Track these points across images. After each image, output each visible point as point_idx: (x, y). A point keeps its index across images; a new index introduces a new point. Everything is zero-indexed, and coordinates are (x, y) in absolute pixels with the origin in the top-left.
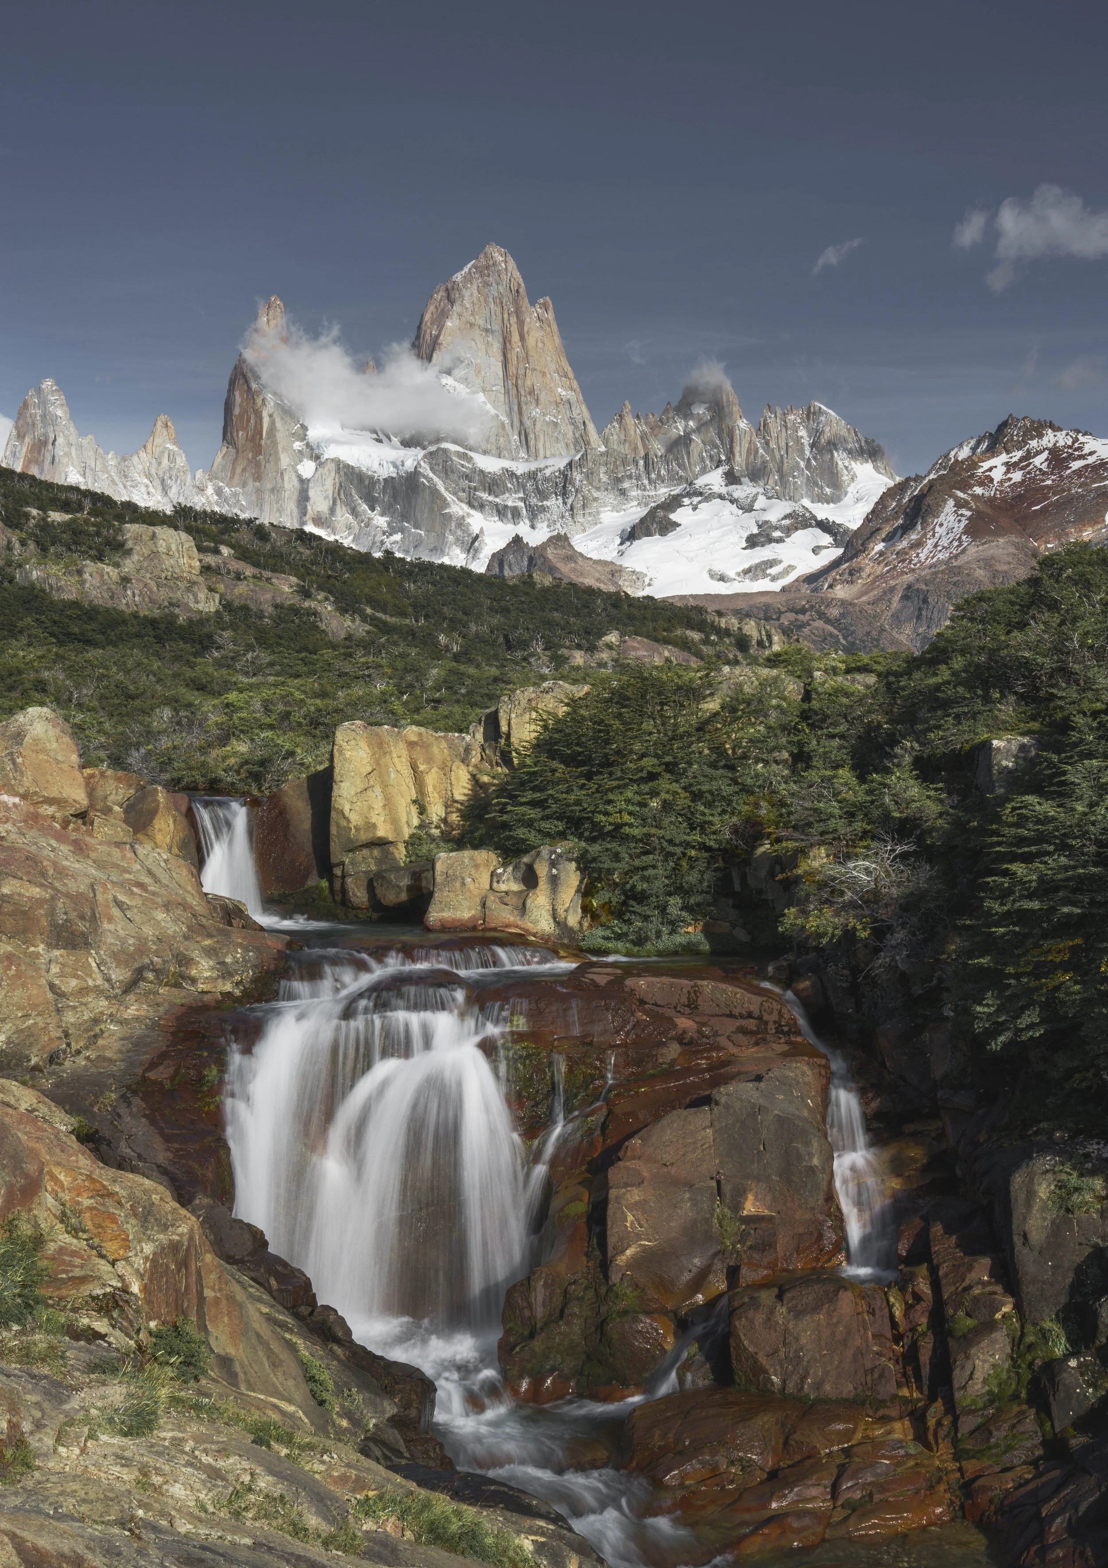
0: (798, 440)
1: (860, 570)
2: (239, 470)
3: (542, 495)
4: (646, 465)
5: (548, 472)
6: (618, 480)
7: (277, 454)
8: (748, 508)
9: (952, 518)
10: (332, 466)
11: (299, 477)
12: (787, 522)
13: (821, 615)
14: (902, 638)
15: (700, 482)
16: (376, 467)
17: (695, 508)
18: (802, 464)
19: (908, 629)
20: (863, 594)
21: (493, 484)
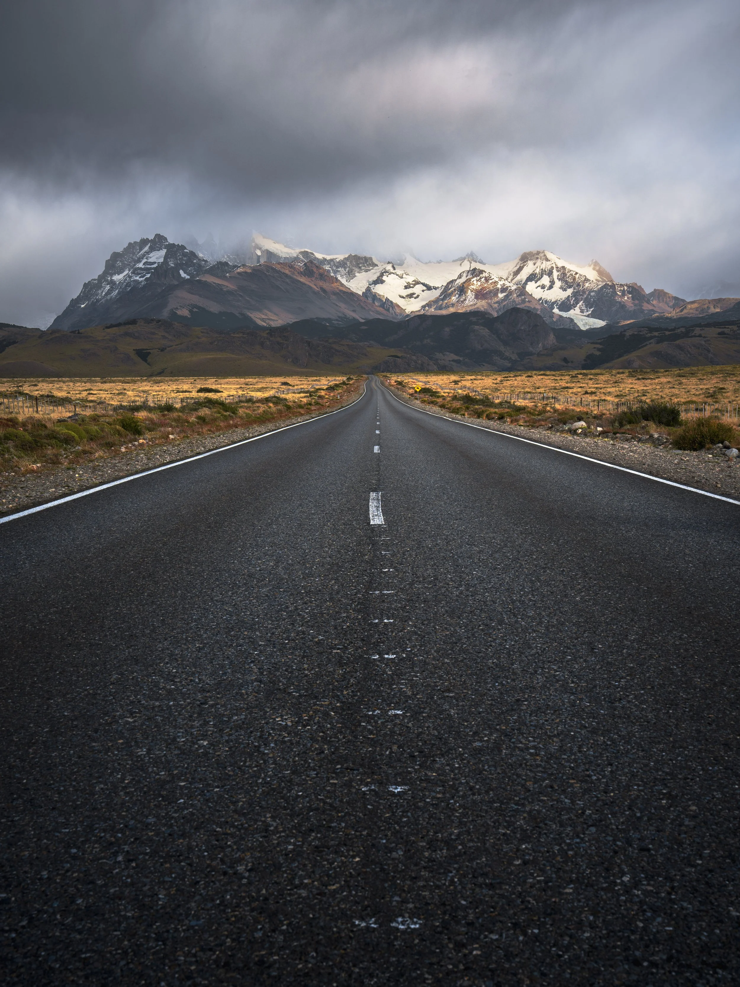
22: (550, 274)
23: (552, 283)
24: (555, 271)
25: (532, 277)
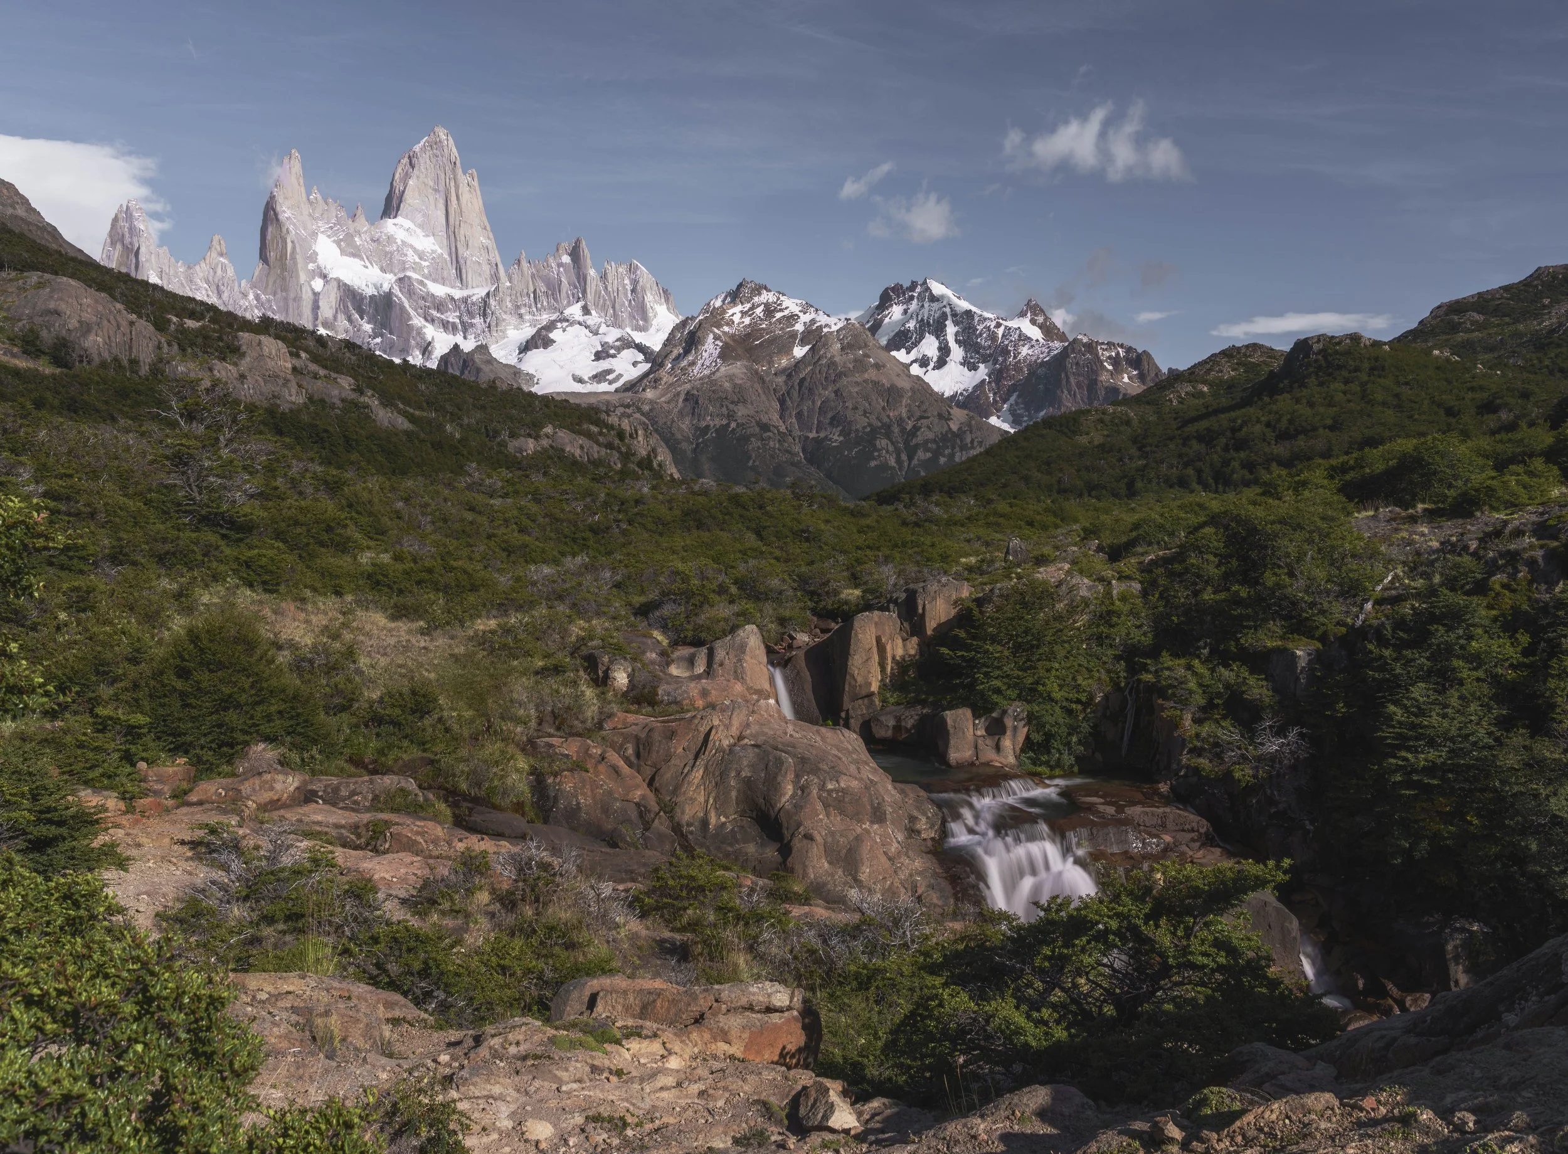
0: (624, 286)
1: (661, 379)
2: (271, 283)
3: (471, 315)
4: (535, 298)
5: (474, 299)
6: (518, 307)
7: (297, 271)
8: (596, 333)
9: (712, 346)
10: (335, 284)
11: (313, 290)
12: (618, 344)
13: (639, 410)
14: (684, 426)
15: (567, 312)
16: (364, 287)
17: (564, 331)
18: (627, 303)
19: (687, 421)
20: (663, 396)
21: (440, 305)
22: (938, 330)
23: (944, 350)
24: (949, 323)
25: (902, 339)
